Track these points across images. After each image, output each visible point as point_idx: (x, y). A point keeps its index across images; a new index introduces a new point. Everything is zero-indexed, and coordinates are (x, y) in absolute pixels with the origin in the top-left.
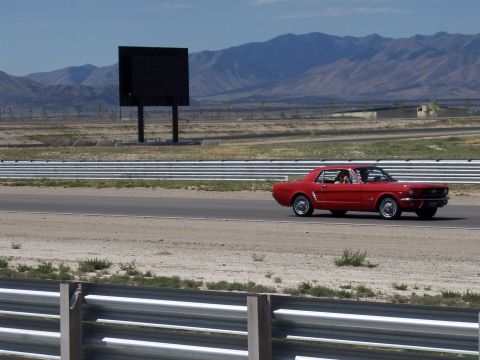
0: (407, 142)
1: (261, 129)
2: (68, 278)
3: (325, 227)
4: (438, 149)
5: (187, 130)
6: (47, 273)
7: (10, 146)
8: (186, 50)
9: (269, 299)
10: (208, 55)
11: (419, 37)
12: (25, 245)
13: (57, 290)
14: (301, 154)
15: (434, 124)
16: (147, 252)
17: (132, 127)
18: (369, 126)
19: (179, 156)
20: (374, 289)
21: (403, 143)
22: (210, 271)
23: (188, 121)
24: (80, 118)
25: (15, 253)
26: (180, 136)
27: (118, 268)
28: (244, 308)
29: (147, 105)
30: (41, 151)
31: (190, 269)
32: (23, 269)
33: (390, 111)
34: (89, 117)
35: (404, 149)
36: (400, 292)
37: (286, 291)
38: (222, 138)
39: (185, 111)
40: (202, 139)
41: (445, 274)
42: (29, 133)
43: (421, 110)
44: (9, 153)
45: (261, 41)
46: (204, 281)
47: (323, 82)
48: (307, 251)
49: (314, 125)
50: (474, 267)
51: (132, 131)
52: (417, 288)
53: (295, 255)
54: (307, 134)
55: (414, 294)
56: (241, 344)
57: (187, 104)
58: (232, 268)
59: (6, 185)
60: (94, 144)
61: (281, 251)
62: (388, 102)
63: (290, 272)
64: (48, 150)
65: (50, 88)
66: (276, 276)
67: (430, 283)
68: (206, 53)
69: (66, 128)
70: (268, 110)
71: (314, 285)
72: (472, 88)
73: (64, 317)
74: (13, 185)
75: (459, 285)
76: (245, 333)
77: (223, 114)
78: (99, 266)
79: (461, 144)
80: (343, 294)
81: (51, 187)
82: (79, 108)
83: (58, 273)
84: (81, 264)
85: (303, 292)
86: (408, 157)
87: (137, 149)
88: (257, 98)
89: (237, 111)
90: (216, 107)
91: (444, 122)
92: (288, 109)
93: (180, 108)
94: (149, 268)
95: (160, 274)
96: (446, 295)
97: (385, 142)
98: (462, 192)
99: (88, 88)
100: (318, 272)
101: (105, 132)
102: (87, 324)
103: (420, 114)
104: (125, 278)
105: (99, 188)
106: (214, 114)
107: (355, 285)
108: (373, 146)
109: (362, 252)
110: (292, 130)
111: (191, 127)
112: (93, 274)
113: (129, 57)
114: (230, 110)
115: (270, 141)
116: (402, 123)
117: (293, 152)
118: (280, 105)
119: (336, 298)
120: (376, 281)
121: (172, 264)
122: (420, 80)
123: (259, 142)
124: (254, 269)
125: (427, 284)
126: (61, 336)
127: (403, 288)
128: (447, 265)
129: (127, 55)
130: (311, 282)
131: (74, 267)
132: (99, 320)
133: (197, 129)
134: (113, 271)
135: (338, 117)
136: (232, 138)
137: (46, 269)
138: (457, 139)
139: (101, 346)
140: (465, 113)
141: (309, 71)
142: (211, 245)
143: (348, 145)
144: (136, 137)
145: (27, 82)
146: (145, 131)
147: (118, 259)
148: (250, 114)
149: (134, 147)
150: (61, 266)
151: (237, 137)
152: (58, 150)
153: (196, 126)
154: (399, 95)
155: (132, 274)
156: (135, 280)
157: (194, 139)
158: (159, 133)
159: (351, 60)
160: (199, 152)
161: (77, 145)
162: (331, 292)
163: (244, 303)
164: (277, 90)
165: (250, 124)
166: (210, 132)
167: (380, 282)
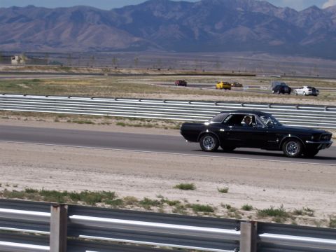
0: (5, 81)
4: (26, 87)
11: (15, 8)
15: (23, 69)
21: (1, 82)
35: (1, 86)
41: (28, 176)
43: (14, 59)
50: (48, 171)
52: (8, 186)
55: (6, 190)
67: (17, 183)
72: (51, 46)
75: (36, 184)
79: (41, 84)
86: (4, 92)
91: (29, 68)
96: (28, 191)
98: (41, 118)
103: (13, 62)
116: (1, 67)
122: (14, 38)
125: (15, 183)
128: (29, 169)
138: (39, 81)
140: (45, 62)
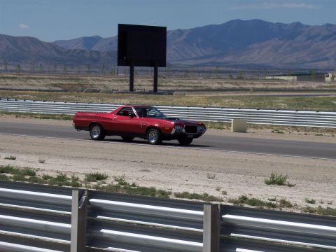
0: (318, 99)
1: (215, 86)
2: (78, 185)
3: (258, 156)
5: (163, 84)
6: (63, 181)
7: (40, 90)
8: (165, 28)
9: (219, 207)
10: (180, 32)
11: (329, 25)
13: (70, 194)
14: (242, 104)
16: (134, 169)
17: (125, 80)
18: (291, 86)
19: (157, 102)
20: (292, 202)
21: (315, 99)
22: (177, 184)
23: (164, 78)
24: (89, 73)
25: (41, 166)
26: (159, 88)
27: (112, 179)
28: (201, 213)
29: (136, 65)
30: (62, 95)
31: (163, 183)
32: (46, 177)
33: (307, 76)
34: (96, 72)
35: (316, 104)
36: (311, 205)
37: (230, 201)
38: (188, 91)
39: (162, 71)
40: (174, 91)
42: (54, 82)
43: (328, 76)
44: (39, 96)
45: (218, 24)
46: (173, 191)
47: (260, 54)
48: (246, 173)
49: (252, 84)
51: (125, 83)
52: (322, 203)
53: (237, 175)
54: (247, 90)
56: (198, 238)
57: (164, 65)
58: (192, 183)
59: (36, 118)
60: (99, 91)
61: (227, 172)
62: (305, 69)
63: (233, 187)
64: (66, 95)
65: (70, 50)
66: (223, 190)
67: (332, 200)
68: (179, 30)
69: (80, 79)
70: (220, 72)
71: (250, 198)
73: (74, 214)
74: (41, 118)
76: (202, 230)
77: (189, 74)
78: (99, 177)
80: (270, 205)
81: (68, 121)
82: (89, 66)
83: (71, 181)
84: (86, 175)
85: (242, 202)
86: (318, 109)
87: (128, 96)
88: (213, 64)
89: (199, 72)
90: (185, 69)
92: (235, 72)
93: (159, 68)
94: (134, 181)
95: (141, 185)
97: (302, 98)
99: (96, 52)
100: (253, 188)
101: (106, 83)
102: (90, 219)
103: (326, 78)
104: (117, 187)
106: (183, 74)
107: (279, 199)
108: (293, 100)
109: (284, 175)
110: (237, 87)
111: (166, 82)
112: (95, 183)
113: (126, 32)
114: (194, 71)
115: (221, 94)
116: (314, 85)
117: (237, 102)
118: (229, 69)
119: (265, 208)
120: (293, 196)
121: (151, 178)
122: (328, 55)
123: (214, 94)
124: (208, 184)
125: (330, 200)
126: (71, 227)
127: (312, 202)
129: (124, 30)
130: (248, 195)
131: (82, 178)
132: (99, 217)
133: (171, 84)
134: (109, 182)
135: (270, 79)
136: (195, 91)
137: (62, 178)
139: (99, 235)
141: (251, 46)
142: (178, 166)
143: (276, 99)
144: (128, 88)
145: (54, 47)
146: (134, 84)
148: (208, 74)
149: (126, 94)
150: (73, 177)
151: (199, 91)
152: (73, 95)
153: (169, 81)
154: (313, 65)
155: (122, 184)
156: (125, 188)
157: (168, 91)
158: (144, 85)
159: (280, 40)
160: (171, 100)
161: (86, 92)
162: (261, 203)
163: (201, 209)
164: (227, 59)
165: (208, 81)
166: (180, 86)
167: (297, 197)
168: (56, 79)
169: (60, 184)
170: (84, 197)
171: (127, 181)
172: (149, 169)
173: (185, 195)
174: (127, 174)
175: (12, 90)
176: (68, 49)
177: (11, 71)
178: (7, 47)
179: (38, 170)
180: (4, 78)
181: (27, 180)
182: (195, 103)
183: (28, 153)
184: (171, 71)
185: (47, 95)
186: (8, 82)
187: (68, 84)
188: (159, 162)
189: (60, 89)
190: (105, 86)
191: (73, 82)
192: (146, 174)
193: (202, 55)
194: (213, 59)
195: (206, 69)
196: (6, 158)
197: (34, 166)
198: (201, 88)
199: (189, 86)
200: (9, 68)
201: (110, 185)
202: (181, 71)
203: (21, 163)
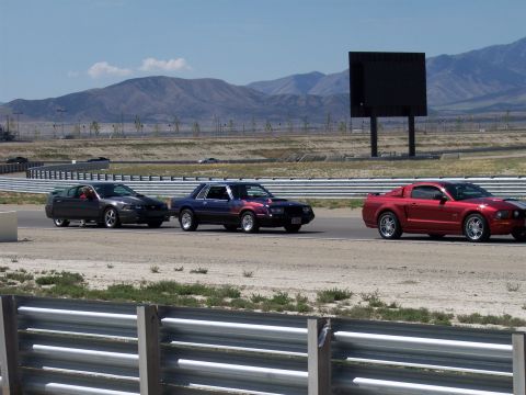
1: (506, 141)
2: (307, 310)
5: (424, 143)
6: (283, 304)
7: (231, 162)
8: (422, 56)
10: (445, 60)
12: (258, 273)
13: (304, 325)
16: (391, 281)
17: (363, 140)
19: (417, 172)
22: (460, 301)
23: (425, 133)
24: (306, 130)
25: (247, 282)
26: (417, 149)
27: (359, 298)
28: (509, 347)
29: (381, 116)
30: (267, 167)
31: (439, 300)
32: (257, 299)
34: (316, 128)
38: (464, 151)
39: (421, 122)
40: (442, 153)
42: (252, 148)
44: (231, 170)
46: (455, 314)
51: (364, 144)
57: (424, 114)
58: (485, 299)
60: (323, 159)
64: (272, 167)
65: (274, 98)
68: (444, 57)
69: (292, 141)
70: (513, 119)
73: (312, 355)
77: (464, 125)
78: (339, 296)
82: (305, 120)
84: (319, 294)
87: (370, 165)
88: (501, 107)
89: (479, 120)
90: (457, 117)
93: (416, 118)
94: (394, 299)
95: (406, 305)
99: (315, 97)
101: (334, 145)
102: (338, 364)
104: (369, 310)
105: (331, 208)
106: (453, 124)
111: (428, 140)
112: (333, 305)
113: (361, 63)
114: (471, 120)
115: (516, 154)
121: (419, 294)
123: (505, 155)
124: (509, 300)
126: (309, 376)
129: (359, 61)
131: (313, 298)
132: (349, 359)
133: (436, 142)
134: (355, 302)
136: (474, 151)
137: (281, 300)
139: (352, 387)
142: (460, 273)
144: (369, 151)
145: (250, 92)
146: (378, 144)
147: (360, 287)
148: (493, 124)
149: (366, 162)
150: (298, 297)
152: (284, 166)
153: (435, 138)
155: (375, 305)
156: (380, 312)
157: (432, 153)
158: (394, 146)
160: (439, 168)
161: (304, 161)
163: (508, 342)
164: (522, 98)
165: (494, 135)
166: (450, 145)
168: (255, 143)
169: (279, 308)
170: (326, 329)
171: (382, 300)
172: (414, 280)
173: (475, 318)
174: (380, 288)
175: (188, 162)
176: (272, 94)
177: (186, 134)
178: (178, 96)
179: (243, 288)
180: (175, 144)
181: (227, 304)
182: (477, 170)
183: (225, 262)
184: (435, 121)
185: (244, 168)
186: (182, 150)
187: (276, 150)
188: (430, 267)
189: (263, 158)
190: (332, 150)
191: (282, 147)
192: (409, 287)
193: (483, 94)
194: (500, 100)
195: (491, 115)
196: (193, 272)
197: (236, 282)
198: (485, 147)
199: (464, 144)
200: (183, 128)
201: (356, 307)
202: (451, 121)
203: (216, 277)
